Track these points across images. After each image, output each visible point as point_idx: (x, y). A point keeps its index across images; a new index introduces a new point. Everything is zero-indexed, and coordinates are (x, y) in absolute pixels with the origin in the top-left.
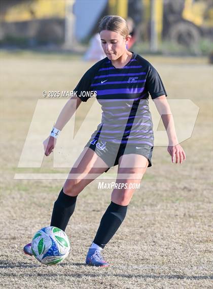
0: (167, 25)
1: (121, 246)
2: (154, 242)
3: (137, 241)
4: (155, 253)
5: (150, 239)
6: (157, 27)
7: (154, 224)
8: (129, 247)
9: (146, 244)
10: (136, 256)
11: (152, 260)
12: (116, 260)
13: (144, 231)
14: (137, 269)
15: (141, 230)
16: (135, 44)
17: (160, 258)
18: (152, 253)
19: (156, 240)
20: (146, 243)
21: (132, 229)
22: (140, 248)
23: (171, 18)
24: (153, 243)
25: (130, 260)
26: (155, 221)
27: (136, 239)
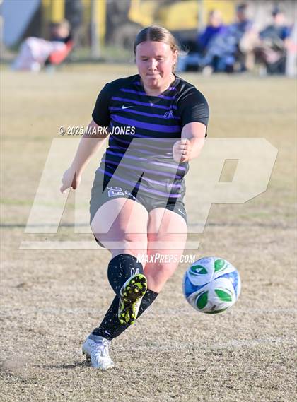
0: (110, 27)
1: (53, 287)
2: (92, 281)
3: (73, 280)
4: (92, 294)
5: (87, 278)
6: (99, 29)
7: (92, 260)
8: (62, 288)
9: (82, 284)
10: (71, 298)
11: (90, 303)
12: (48, 303)
13: (81, 269)
14: (71, 313)
15: (77, 268)
16: (73, 51)
17: (99, 300)
18: (89, 294)
19: (94, 278)
20: (83, 282)
21: (66, 266)
22: (75, 289)
23: (116, 19)
24: (91, 283)
25: (64, 303)
26: (94, 256)
27: (71, 278)
